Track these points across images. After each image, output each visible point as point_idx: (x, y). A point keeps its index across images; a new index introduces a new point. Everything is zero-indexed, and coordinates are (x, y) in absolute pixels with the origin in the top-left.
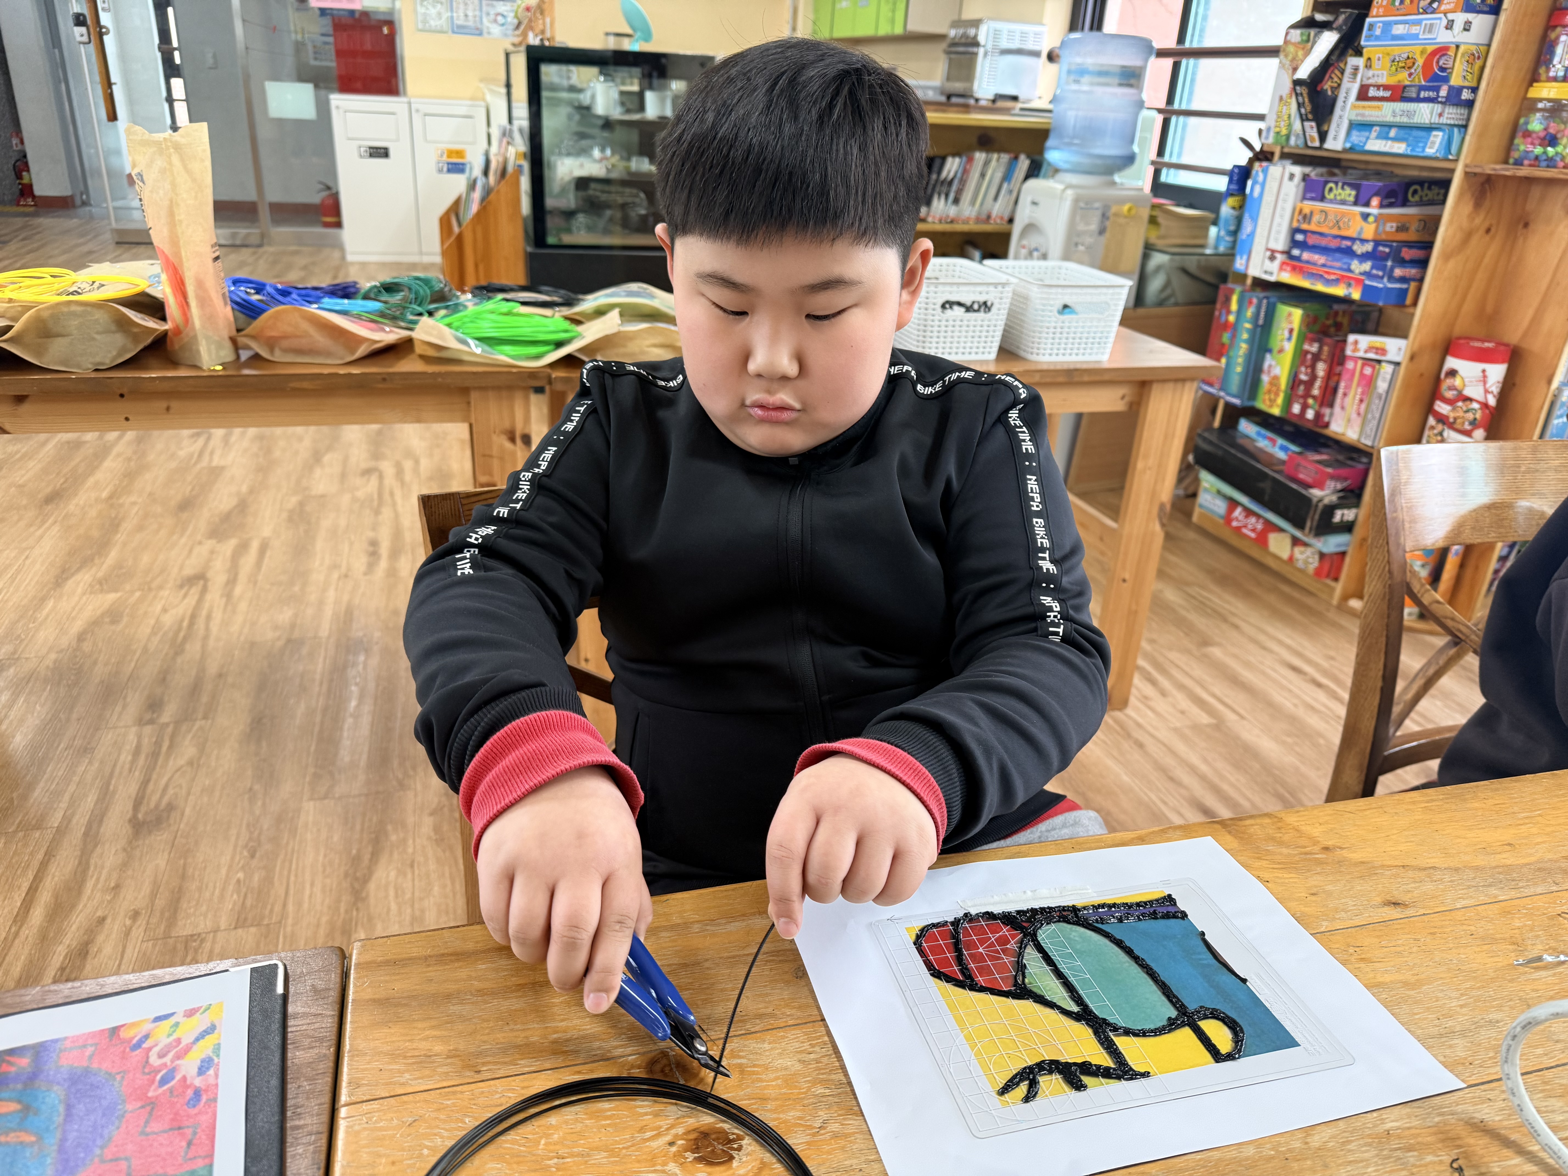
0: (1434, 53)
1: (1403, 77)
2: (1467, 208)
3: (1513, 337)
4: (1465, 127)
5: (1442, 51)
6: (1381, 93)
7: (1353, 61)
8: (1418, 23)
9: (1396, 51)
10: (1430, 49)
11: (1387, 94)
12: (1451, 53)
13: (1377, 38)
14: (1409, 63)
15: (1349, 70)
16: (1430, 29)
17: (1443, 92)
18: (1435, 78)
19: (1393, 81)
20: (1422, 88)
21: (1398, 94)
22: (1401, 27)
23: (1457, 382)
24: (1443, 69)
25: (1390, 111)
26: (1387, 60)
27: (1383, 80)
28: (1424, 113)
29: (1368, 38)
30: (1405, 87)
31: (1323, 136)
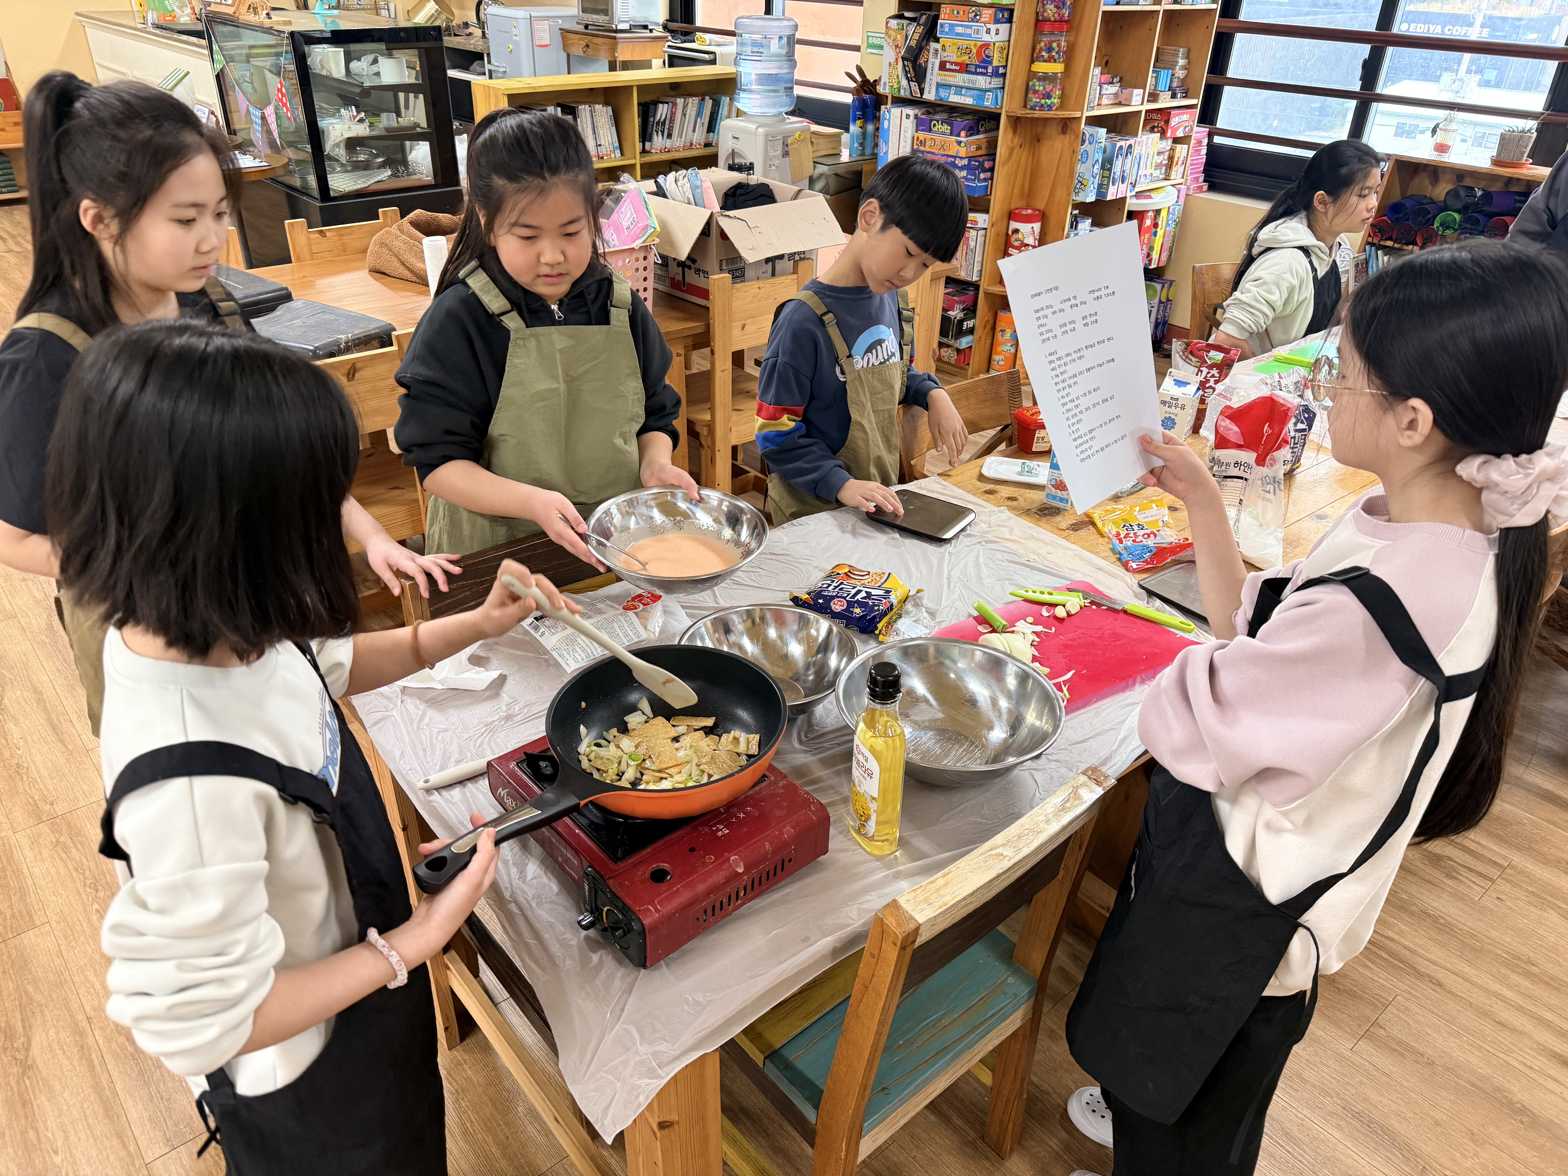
0: (982, 46)
1: (965, 59)
2: (1010, 135)
3: (1041, 206)
4: (1003, 88)
5: (986, 46)
6: (954, 67)
7: (933, 45)
8: (970, 27)
9: (960, 43)
10: (979, 44)
11: (958, 68)
12: (991, 47)
13: (947, 33)
14: (968, 50)
15: (932, 51)
16: (978, 32)
17: (990, 70)
18: (984, 61)
19: (959, 60)
20: (977, 66)
21: (964, 68)
22: (960, 28)
23: (1020, 236)
24: (988, 57)
25: (960, 79)
26: (955, 48)
27: (954, 59)
28: (982, 82)
29: (942, 32)
30: (967, 65)
31: (922, 91)
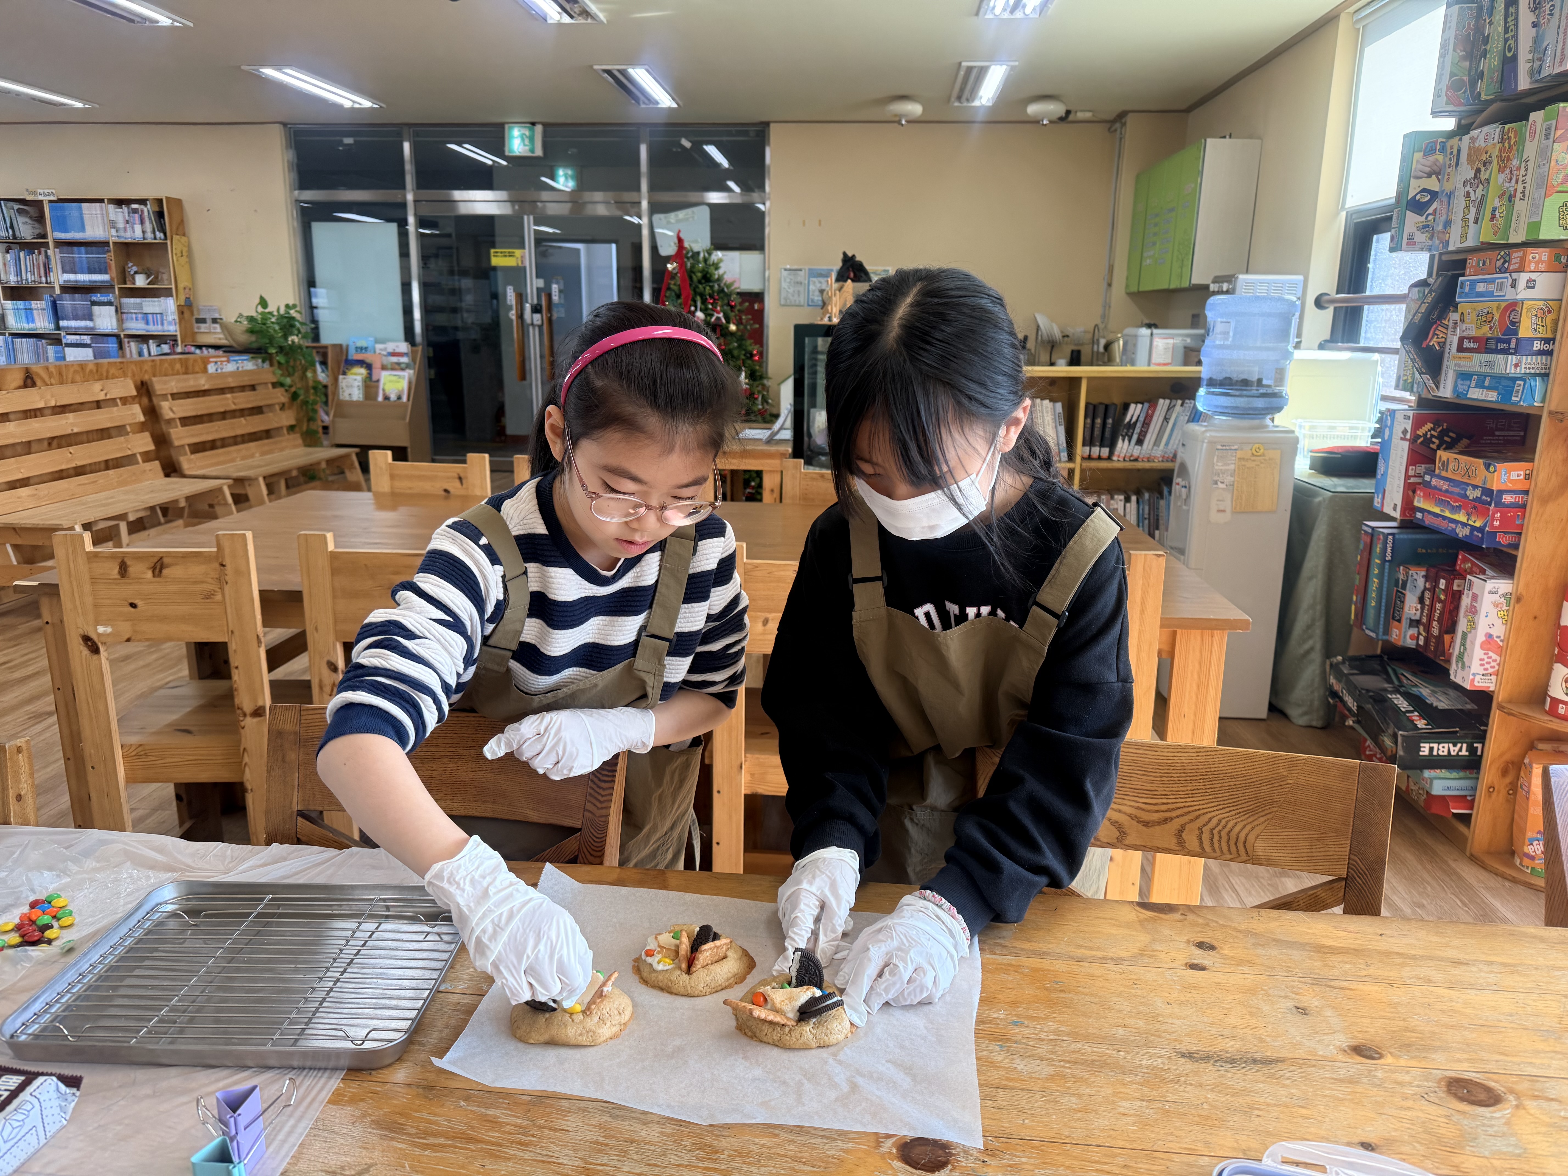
0: (1506, 309)
1: (1486, 330)
5: (1511, 306)
6: (1472, 345)
7: (1451, 316)
8: (1492, 281)
10: (1503, 305)
11: (1475, 346)
12: (1518, 308)
14: (1489, 317)
15: (1449, 325)
16: (1501, 287)
17: (1513, 345)
18: (1508, 331)
19: (1479, 334)
20: (1499, 340)
21: (1483, 345)
22: (1482, 285)
24: (1513, 323)
25: (1481, 362)
26: (1473, 315)
27: (1473, 333)
28: (1501, 363)
29: (1461, 295)
30: (1488, 339)
31: (1437, 385)
